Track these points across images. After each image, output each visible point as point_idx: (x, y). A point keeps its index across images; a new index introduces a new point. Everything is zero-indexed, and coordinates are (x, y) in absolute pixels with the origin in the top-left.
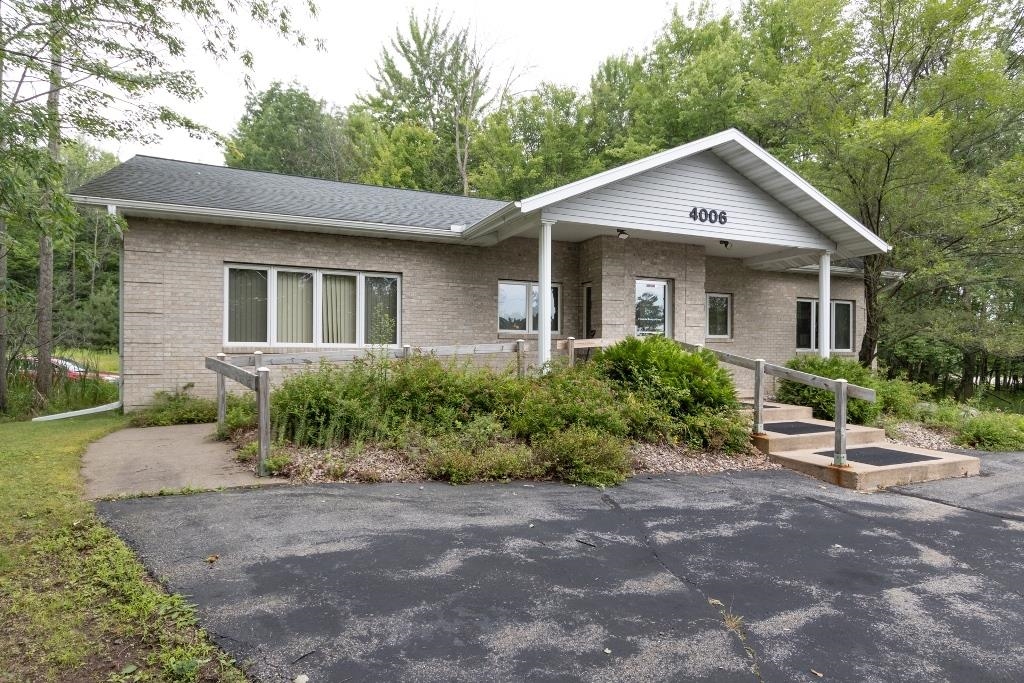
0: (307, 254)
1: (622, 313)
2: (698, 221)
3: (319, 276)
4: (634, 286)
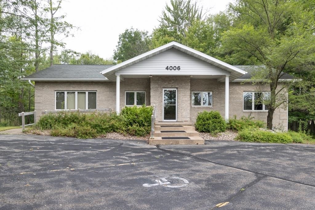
1: (157, 99)
2: (169, 70)
3: (76, 93)
4: (162, 91)
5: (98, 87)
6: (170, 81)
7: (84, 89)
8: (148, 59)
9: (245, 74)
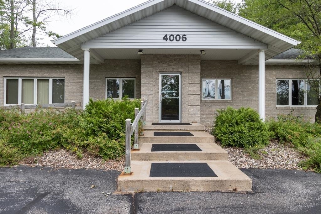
0: (30, 72)
1: (151, 89)
2: (168, 41)
3: (35, 80)
4: (159, 76)
5: (67, 72)
6: (171, 61)
7: (46, 75)
8: (134, 24)
9: (296, 45)
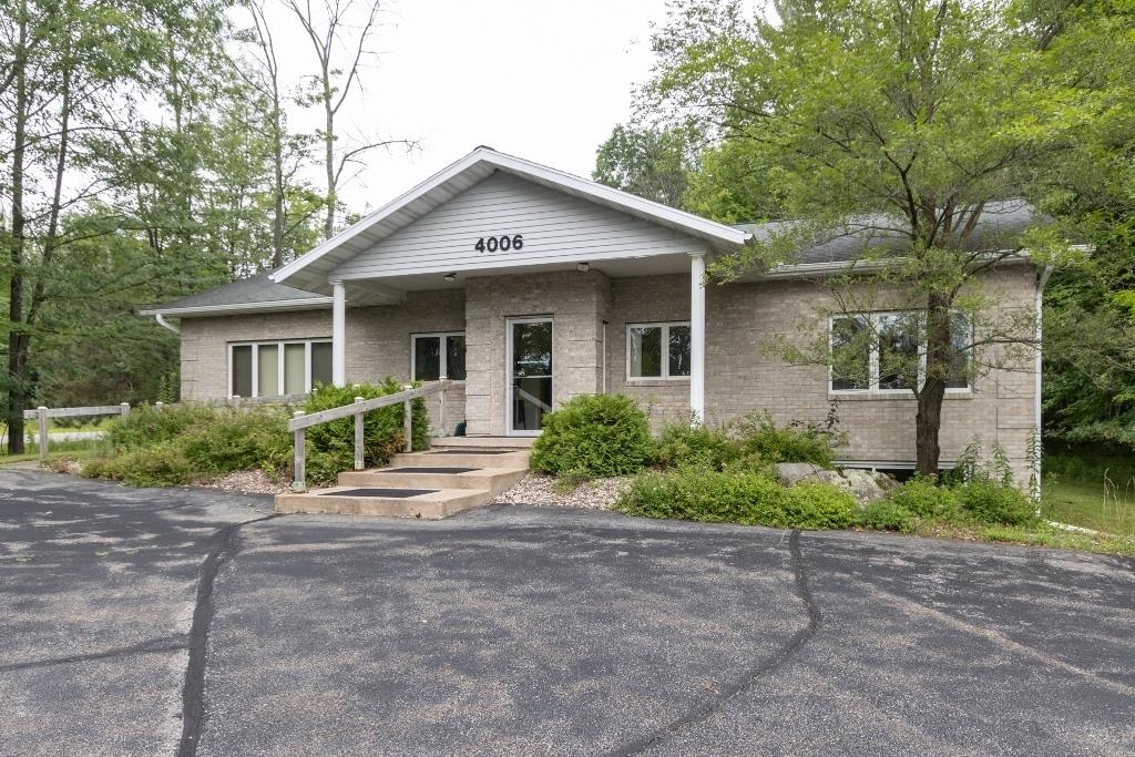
0: (272, 330)
1: (488, 358)
2: (486, 252)
3: (281, 346)
4: (506, 327)
6: (529, 290)
7: (299, 334)
9: (742, 242)
